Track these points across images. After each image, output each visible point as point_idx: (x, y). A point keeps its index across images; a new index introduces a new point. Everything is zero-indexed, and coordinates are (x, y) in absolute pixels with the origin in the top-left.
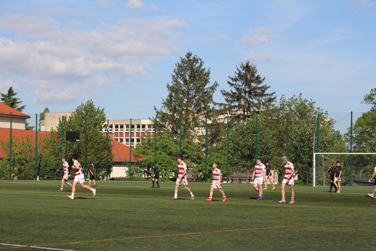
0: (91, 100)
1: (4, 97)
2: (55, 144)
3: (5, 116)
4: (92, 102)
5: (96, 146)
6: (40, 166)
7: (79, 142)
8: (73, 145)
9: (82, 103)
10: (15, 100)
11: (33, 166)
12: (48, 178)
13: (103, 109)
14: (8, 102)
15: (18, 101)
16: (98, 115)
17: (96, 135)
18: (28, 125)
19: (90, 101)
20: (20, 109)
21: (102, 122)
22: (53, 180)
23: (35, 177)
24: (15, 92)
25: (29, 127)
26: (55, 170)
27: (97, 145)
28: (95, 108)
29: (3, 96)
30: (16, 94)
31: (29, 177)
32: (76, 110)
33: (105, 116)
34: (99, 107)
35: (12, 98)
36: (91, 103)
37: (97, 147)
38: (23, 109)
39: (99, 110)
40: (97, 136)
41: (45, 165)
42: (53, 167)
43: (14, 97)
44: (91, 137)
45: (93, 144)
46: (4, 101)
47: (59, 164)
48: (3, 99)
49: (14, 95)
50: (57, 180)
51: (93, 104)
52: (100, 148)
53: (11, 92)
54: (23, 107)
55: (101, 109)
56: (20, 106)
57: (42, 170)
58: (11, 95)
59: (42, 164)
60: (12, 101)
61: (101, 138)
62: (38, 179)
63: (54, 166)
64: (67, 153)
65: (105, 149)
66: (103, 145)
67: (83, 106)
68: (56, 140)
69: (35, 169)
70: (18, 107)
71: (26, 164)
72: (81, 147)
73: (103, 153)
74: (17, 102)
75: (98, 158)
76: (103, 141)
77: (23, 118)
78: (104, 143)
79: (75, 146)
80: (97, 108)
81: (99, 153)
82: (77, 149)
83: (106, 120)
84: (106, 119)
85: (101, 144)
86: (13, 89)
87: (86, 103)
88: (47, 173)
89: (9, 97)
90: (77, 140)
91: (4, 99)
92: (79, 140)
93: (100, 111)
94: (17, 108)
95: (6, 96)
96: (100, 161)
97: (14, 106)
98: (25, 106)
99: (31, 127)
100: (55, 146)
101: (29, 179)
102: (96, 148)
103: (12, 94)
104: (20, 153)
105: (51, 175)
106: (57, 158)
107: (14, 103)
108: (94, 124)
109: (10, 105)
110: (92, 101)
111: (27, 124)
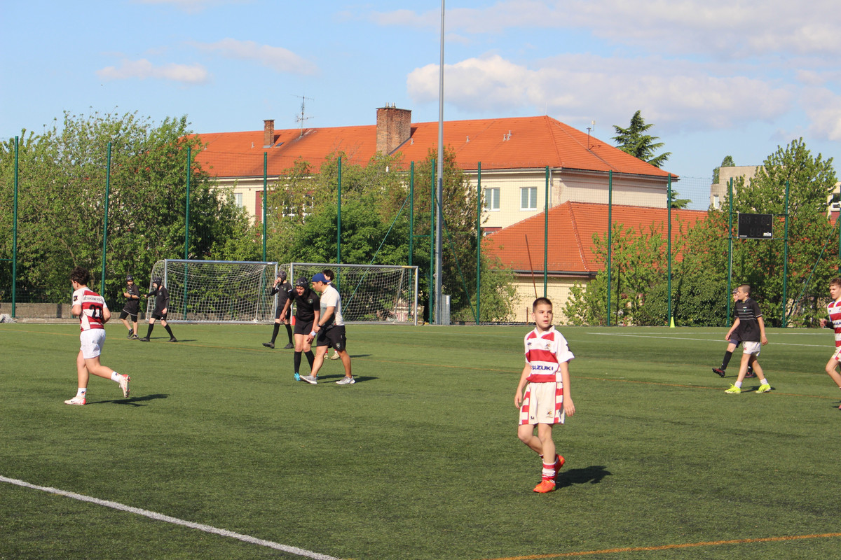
0: (801, 139)
1: (621, 134)
2: (718, 243)
3: (621, 177)
4: (804, 144)
5: (811, 248)
6: (680, 293)
7: (770, 237)
8: (758, 244)
9: (779, 146)
10: (646, 140)
11: (662, 294)
12: (697, 322)
13: (830, 160)
14: (631, 145)
15: (653, 142)
16: (818, 175)
17: (812, 221)
18: (676, 197)
19: (798, 142)
20: (656, 163)
21: (829, 189)
22: (709, 325)
23: (667, 319)
24: (645, 123)
25: (677, 201)
26: (713, 303)
27: (814, 245)
28: (811, 156)
29: (620, 132)
30: (648, 127)
31: (654, 319)
32: (763, 164)
33: (835, 177)
34: (820, 154)
35: (640, 137)
36: (801, 145)
37: (814, 249)
38: (664, 161)
39: (821, 161)
40: (814, 224)
41: (691, 292)
42: (709, 296)
43: (643, 134)
44: (801, 226)
45: (803, 242)
46: (623, 144)
47: (724, 290)
48: (619, 139)
49: (643, 129)
50: (718, 326)
51: (806, 149)
52: (820, 251)
53: (637, 123)
54: (663, 157)
55: (824, 159)
56: (656, 153)
57: (683, 303)
58: (637, 130)
59: (685, 289)
60: (639, 144)
61: (824, 228)
62: (672, 325)
63: (712, 294)
64: (743, 263)
65: (835, 254)
66: (829, 245)
67: (781, 154)
68: (719, 233)
69: (666, 301)
70: (652, 156)
71: (647, 289)
72: (777, 250)
73: (829, 264)
74: (652, 146)
75: (817, 276)
76: (829, 235)
77: (664, 182)
78: (833, 240)
79: (763, 248)
80: (815, 157)
81: (818, 264)
82: (766, 255)
83: (836, 184)
84: (836, 181)
85: (825, 242)
86: (642, 116)
87: (788, 145)
88: (696, 309)
89: (634, 135)
90: (765, 234)
91: (621, 139)
92: (769, 234)
93: (823, 164)
94: (650, 159)
95: (627, 133)
96: (820, 282)
97: (645, 153)
98: (668, 154)
99: (682, 200)
100: (715, 247)
101: (653, 323)
102: (812, 253)
103: (640, 127)
104: (633, 263)
105: (704, 316)
106: (720, 275)
107: (643, 146)
108: (807, 196)
109: (635, 152)
110: (802, 142)
111: (674, 195)
